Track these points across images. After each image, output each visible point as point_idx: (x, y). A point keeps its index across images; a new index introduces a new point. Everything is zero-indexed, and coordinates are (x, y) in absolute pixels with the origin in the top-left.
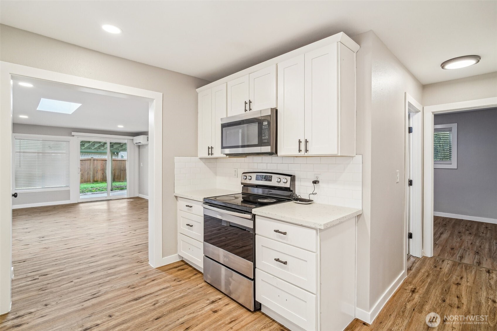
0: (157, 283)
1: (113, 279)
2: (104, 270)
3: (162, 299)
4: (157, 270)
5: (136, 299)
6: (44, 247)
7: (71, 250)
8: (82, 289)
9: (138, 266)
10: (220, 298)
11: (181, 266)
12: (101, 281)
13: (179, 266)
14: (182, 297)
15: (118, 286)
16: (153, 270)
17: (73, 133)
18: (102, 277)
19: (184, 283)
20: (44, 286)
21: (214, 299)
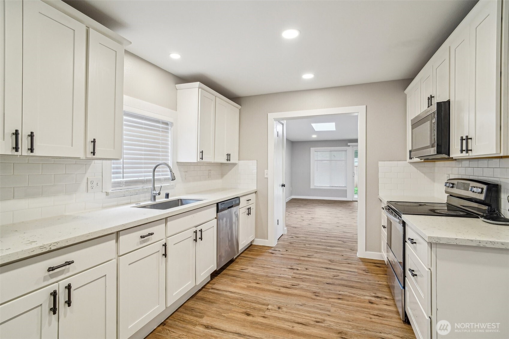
0: (350, 266)
1: (325, 252)
2: (326, 246)
3: (342, 276)
4: (359, 259)
5: (327, 268)
6: (309, 223)
7: (320, 229)
8: (306, 250)
9: (349, 251)
10: (388, 298)
11: (380, 264)
12: (318, 251)
13: (378, 264)
14: (357, 282)
15: (325, 257)
16: (356, 258)
17: (349, 144)
18: (321, 249)
19: (369, 275)
20: (293, 242)
21: (381, 296)
